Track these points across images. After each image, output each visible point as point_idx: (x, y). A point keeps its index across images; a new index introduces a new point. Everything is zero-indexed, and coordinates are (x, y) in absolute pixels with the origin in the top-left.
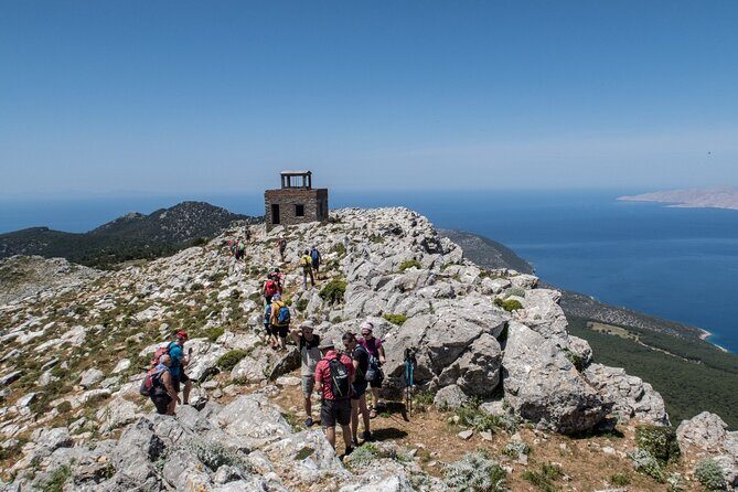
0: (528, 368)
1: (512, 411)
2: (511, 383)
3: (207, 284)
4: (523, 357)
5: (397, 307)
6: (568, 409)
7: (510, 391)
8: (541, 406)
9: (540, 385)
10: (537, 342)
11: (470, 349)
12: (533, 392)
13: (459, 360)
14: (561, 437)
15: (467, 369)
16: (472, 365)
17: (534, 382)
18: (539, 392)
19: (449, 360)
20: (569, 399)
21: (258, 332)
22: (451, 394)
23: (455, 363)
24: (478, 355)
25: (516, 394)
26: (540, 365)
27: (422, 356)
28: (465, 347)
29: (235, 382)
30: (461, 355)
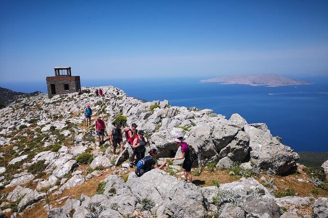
0: (260, 146)
1: (256, 167)
2: (254, 153)
3: (28, 125)
4: (256, 141)
5: (169, 125)
6: (282, 163)
7: (254, 157)
8: (270, 163)
9: (268, 153)
10: (261, 133)
11: (235, 139)
12: (266, 157)
13: (229, 144)
14: (278, 176)
15: (235, 148)
16: (237, 146)
17: (265, 152)
18: (269, 157)
19: (224, 145)
20: (282, 158)
21: (84, 145)
22: (226, 161)
23: (227, 146)
24: (241, 141)
25: (257, 158)
26: (266, 144)
27: (210, 144)
28: (233, 138)
29: (97, 169)
30: (230, 142)
